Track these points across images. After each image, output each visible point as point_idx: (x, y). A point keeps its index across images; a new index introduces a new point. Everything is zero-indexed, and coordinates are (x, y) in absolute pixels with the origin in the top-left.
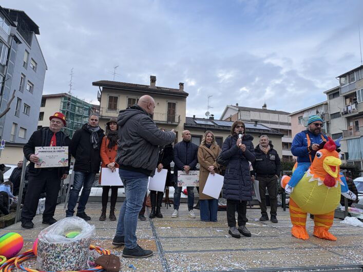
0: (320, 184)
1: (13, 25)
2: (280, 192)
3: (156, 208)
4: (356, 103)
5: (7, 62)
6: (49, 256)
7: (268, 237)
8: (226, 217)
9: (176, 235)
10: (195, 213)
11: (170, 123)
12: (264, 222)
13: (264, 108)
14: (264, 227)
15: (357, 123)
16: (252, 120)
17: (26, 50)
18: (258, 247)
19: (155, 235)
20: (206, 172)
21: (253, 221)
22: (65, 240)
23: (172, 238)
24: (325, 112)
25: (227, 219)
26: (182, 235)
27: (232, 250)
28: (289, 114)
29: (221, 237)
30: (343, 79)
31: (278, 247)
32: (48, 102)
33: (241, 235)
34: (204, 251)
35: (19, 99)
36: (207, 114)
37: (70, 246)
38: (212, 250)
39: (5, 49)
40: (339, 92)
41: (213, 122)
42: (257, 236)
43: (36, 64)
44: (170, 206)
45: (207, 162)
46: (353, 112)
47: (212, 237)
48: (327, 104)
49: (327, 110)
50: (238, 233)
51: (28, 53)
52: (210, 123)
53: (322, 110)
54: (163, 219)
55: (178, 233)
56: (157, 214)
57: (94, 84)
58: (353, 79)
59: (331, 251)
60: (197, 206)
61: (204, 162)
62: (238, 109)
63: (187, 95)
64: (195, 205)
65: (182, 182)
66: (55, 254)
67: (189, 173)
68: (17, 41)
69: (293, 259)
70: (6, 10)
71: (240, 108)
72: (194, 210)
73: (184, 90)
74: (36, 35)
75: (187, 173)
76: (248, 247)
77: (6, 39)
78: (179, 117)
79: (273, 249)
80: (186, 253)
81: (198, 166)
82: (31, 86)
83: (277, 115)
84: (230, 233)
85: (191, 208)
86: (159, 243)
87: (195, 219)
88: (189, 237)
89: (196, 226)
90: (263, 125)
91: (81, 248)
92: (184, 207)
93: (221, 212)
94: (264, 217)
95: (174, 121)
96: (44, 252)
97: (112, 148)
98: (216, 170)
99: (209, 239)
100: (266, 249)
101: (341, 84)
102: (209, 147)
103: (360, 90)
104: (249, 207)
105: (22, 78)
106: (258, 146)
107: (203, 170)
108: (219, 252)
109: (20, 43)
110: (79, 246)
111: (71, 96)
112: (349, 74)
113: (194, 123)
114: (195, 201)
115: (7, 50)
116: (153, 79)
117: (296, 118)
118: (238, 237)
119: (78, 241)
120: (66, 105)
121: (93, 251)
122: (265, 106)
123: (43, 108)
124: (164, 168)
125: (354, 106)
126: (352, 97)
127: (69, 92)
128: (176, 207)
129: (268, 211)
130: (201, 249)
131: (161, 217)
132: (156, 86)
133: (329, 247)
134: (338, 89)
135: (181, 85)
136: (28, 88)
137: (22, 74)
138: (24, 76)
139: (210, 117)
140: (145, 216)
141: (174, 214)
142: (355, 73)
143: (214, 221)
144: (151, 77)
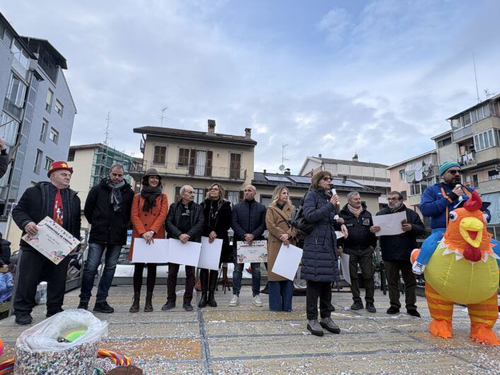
0: (458, 258)
1: (34, 58)
2: (378, 269)
3: (208, 292)
4: (473, 151)
5: (25, 104)
6: (30, 371)
7: (362, 333)
8: (304, 305)
9: (233, 331)
10: (263, 300)
11: (234, 180)
12: (357, 311)
13: (355, 160)
14: (357, 319)
15: (475, 178)
16: (340, 176)
17: (50, 89)
18: (348, 349)
19: (202, 333)
20: (277, 242)
21: (342, 311)
22: (57, 346)
23: (226, 337)
24: (433, 164)
25: (305, 308)
26: (241, 333)
27: (311, 355)
28: (388, 167)
29: (295, 335)
30: (455, 122)
31: (377, 349)
32: (78, 155)
33: (325, 331)
34: (269, 357)
35: (40, 152)
36: (282, 167)
37: (62, 355)
38: (282, 356)
39: (22, 87)
40: (450, 138)
41: (289, 179)
42: (347, 333)
43: (62, 106)
44: (229, 290)
45: (278, 228)
46: (470, 164)
47: (282, 335)
48: (435, 154)
49: (435, 161)
50: (320, 329)
51: (52, 93)
52: (285, 179)
53: (429, 162)
54: (217, 309)
55: (236, 328)
56: (209, 302)
57: (136, 131)
58: (468, 121)
59: (454, 355)
60: (265, 289)
61: (274, 229)
62: (321, 161)
63: (255, 143)
64: (262, 288)
65: (243, 257)
66: (38, 369)
67: (253, 244)
68: (38, 77)
69: (399, 369)
70: (25, 39)
71: (323, 160)
72: (261, 294)
73: (251, 138)
74: (63, 70)
75: (250, 244)
76: (335, 349)
77: (23, 75)
78: (246, 171)
79: (370, 353)
80: (243, 361)
81: (266, 234)
82: (56, 134)
83: (371, 169)
84: (309, 328)
85: (256, 292)
86: (206, 345)
87: (262, 309)
88: (251, 336)
89: (262, 319)
90: (354, 182)
91: (80, 358)
92: (247, 291)
93: (298, 298)
94: (357, 305)
95: (239, 177)
96: (23, 365)
97: (148, 212)
98: (292, 240)
99: (279, 337)
100: (360, 353)
101: (454, 128)
102: (281, 208)
103: (478, 134)
104: (336, 290)
105: (44, 124)
106: (347, 206)
107: (272, 239)
108: (291, 359)
109: (42, 79)
110: (79, 354)
111: (106, 147)
112: (462, 114)
113: (265, 180)
114: (262, 282)
115: (25, 88)
116: (212, 124)
117: (397, 172)
118: (320, 334)
119: (76, 347)
120: (101, 158)
121: (104, 360)
122: (356, 157)
123: (71, 162)
124: (217, 237)
125: (470, 156)
126: (467, 144)
127: (105, 142)
128: (236, 292)
129: (363, 295)
130: (266, 353)
131: (215, 305)
132: (215, 132)
133: (450, 349)
134: (450, 134)
135: (248, 130)
136: (51, 137)
137: (44, 119)
138: (47, 122)
139: (286, 172)
140: (193, 305)
141: (233, 302)
142: (470, 113)
143: (287, 311)
144: (209, 121)
